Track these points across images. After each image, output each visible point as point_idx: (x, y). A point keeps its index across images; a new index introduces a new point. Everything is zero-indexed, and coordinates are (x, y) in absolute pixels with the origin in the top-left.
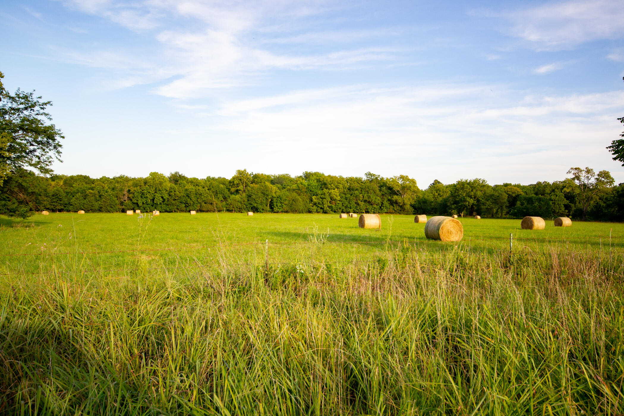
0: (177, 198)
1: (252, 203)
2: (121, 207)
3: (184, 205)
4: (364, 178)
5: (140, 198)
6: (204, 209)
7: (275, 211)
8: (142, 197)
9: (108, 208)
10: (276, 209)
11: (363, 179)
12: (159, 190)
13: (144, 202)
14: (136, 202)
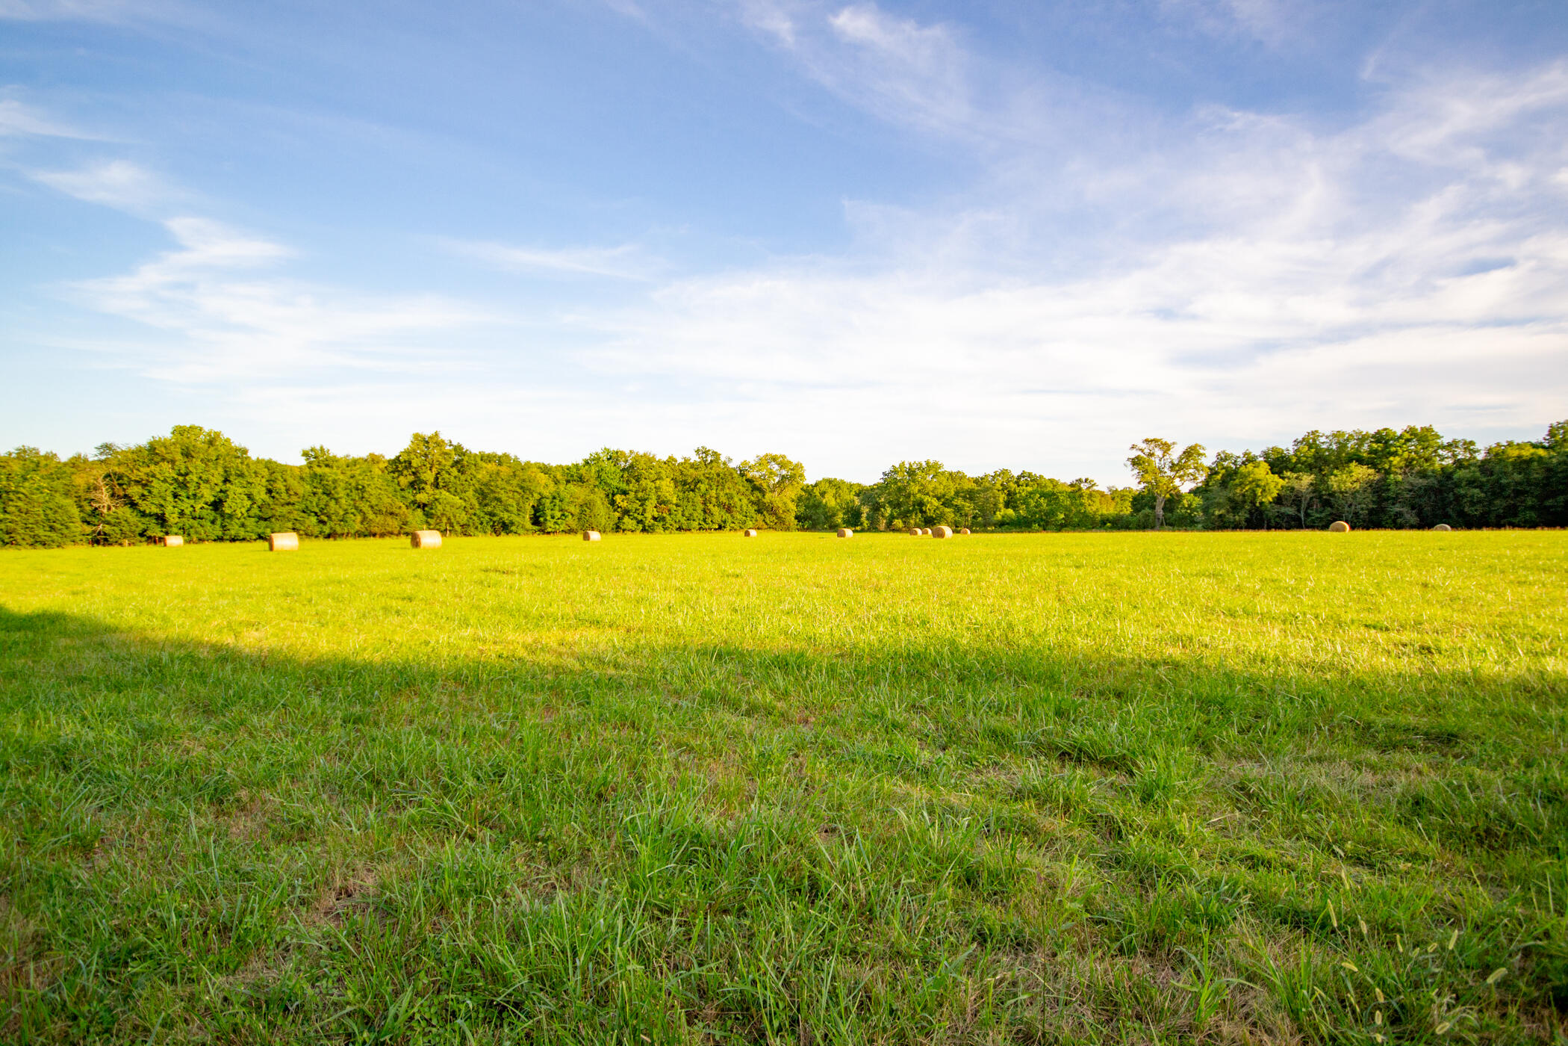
0: (294, 499)
1: (497, 511)
2: (88, 529)
3: (314, 519)
4: (695, 458)
5: (170, 498)
6: (376, 530)
7: (549, 530)
8: (175, 496)
9: (41, 532)
10: (550, 525)
11: (692, 461)
12: (241, 475)
13: (187, 512)
14: (155, 510)
